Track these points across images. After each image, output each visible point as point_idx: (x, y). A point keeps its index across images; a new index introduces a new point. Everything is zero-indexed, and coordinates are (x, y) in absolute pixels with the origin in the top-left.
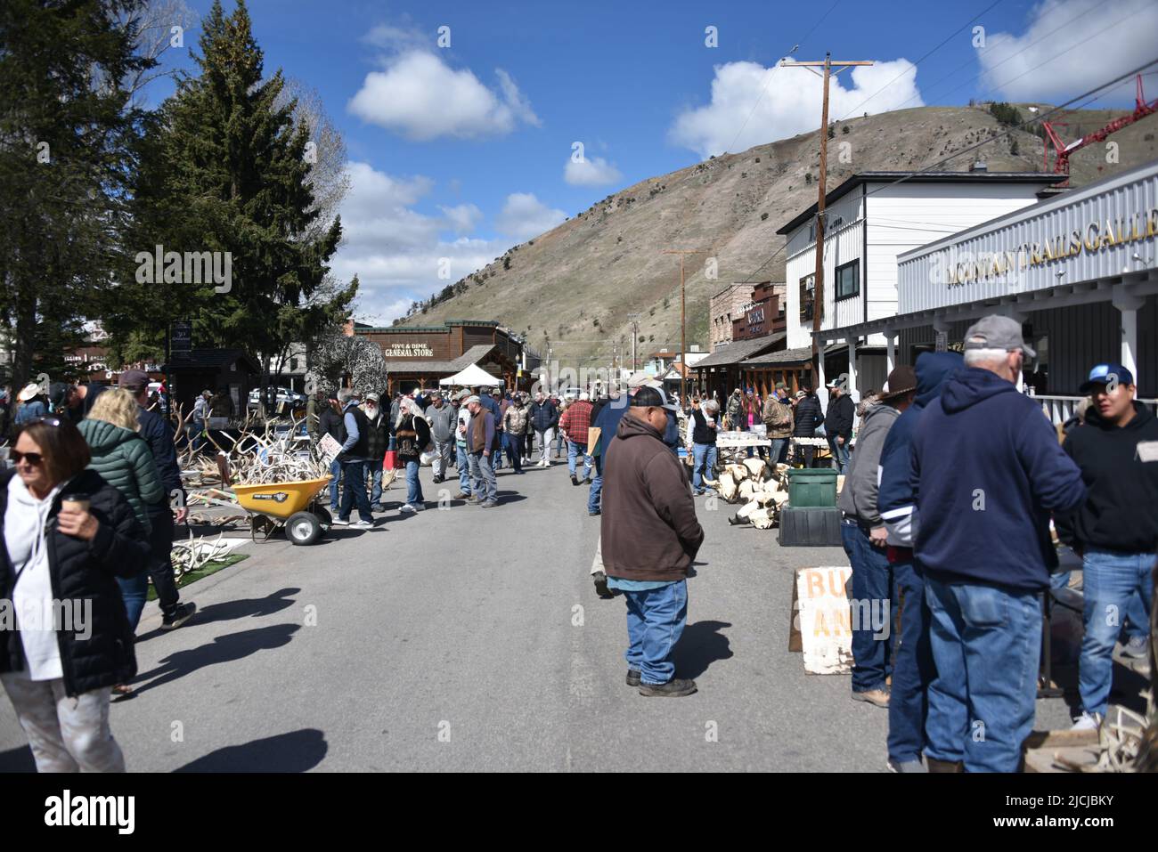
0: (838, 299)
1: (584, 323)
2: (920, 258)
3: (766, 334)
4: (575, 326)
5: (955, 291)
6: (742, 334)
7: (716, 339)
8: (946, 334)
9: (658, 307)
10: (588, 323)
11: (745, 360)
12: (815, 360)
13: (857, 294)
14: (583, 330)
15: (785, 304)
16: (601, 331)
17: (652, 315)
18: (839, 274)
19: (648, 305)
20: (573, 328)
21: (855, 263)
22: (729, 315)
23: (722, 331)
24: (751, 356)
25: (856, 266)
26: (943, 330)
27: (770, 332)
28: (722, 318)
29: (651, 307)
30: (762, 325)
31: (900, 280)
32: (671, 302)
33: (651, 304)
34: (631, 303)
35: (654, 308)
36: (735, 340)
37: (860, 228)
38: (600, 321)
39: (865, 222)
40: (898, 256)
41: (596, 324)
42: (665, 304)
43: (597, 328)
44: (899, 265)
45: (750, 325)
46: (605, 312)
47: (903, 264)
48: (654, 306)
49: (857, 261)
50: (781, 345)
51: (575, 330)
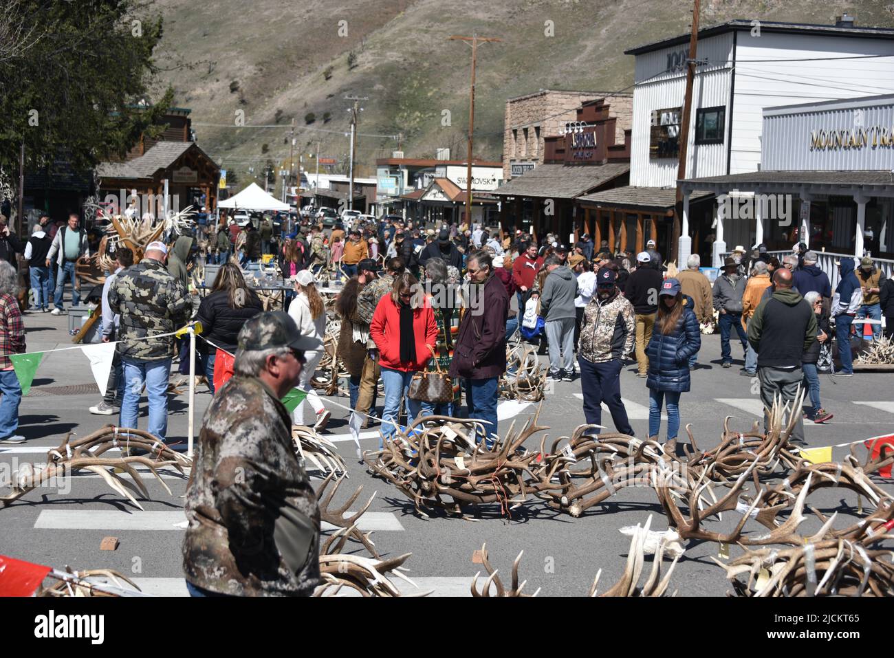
0: (698, 142)
1: (215, 86)
2: (786, 115)
3: (599, 163)
4: (199, 91)
5: (816, 154)
6: (559, 156)
7: (513, 156)
8: (809, 203)
9: (338, 67)
10: (219, 86)
11: (583, 195)
12: (679, 207)
13: (721, 142)
14: (212, 98)
15: (628, 133)
16: (243, 102)
17: (327, 79)
18: (701, 115)
19: (322, 61)
20: (193, 94)
21: (721, 109)
22: (538, 129)
23: (524, 147)
24: (591, 191)
25: (721, 113)
26: (807, 200)
27: (605, 161)
28: (526, 130)
29: (325, 67)
30: (593, 152)
31: (764, 134)
32: (360, 59)
33: (326, 61)
34: (294, 57)
35: (332, 68)
36: (547, 162)
37: (728, 76)
38: (241, 84)
39: (734, 71)
40: (765, 109)
41: (234, 88)
42: (350, 62)
43: (235, 96)
44: (765, 117)
45: (575, 149)
46: (249, 70)
47: (768, 117)
48: (331, 64)
49: (723, 108)
50: (623, 179)
51: (198, 98)
